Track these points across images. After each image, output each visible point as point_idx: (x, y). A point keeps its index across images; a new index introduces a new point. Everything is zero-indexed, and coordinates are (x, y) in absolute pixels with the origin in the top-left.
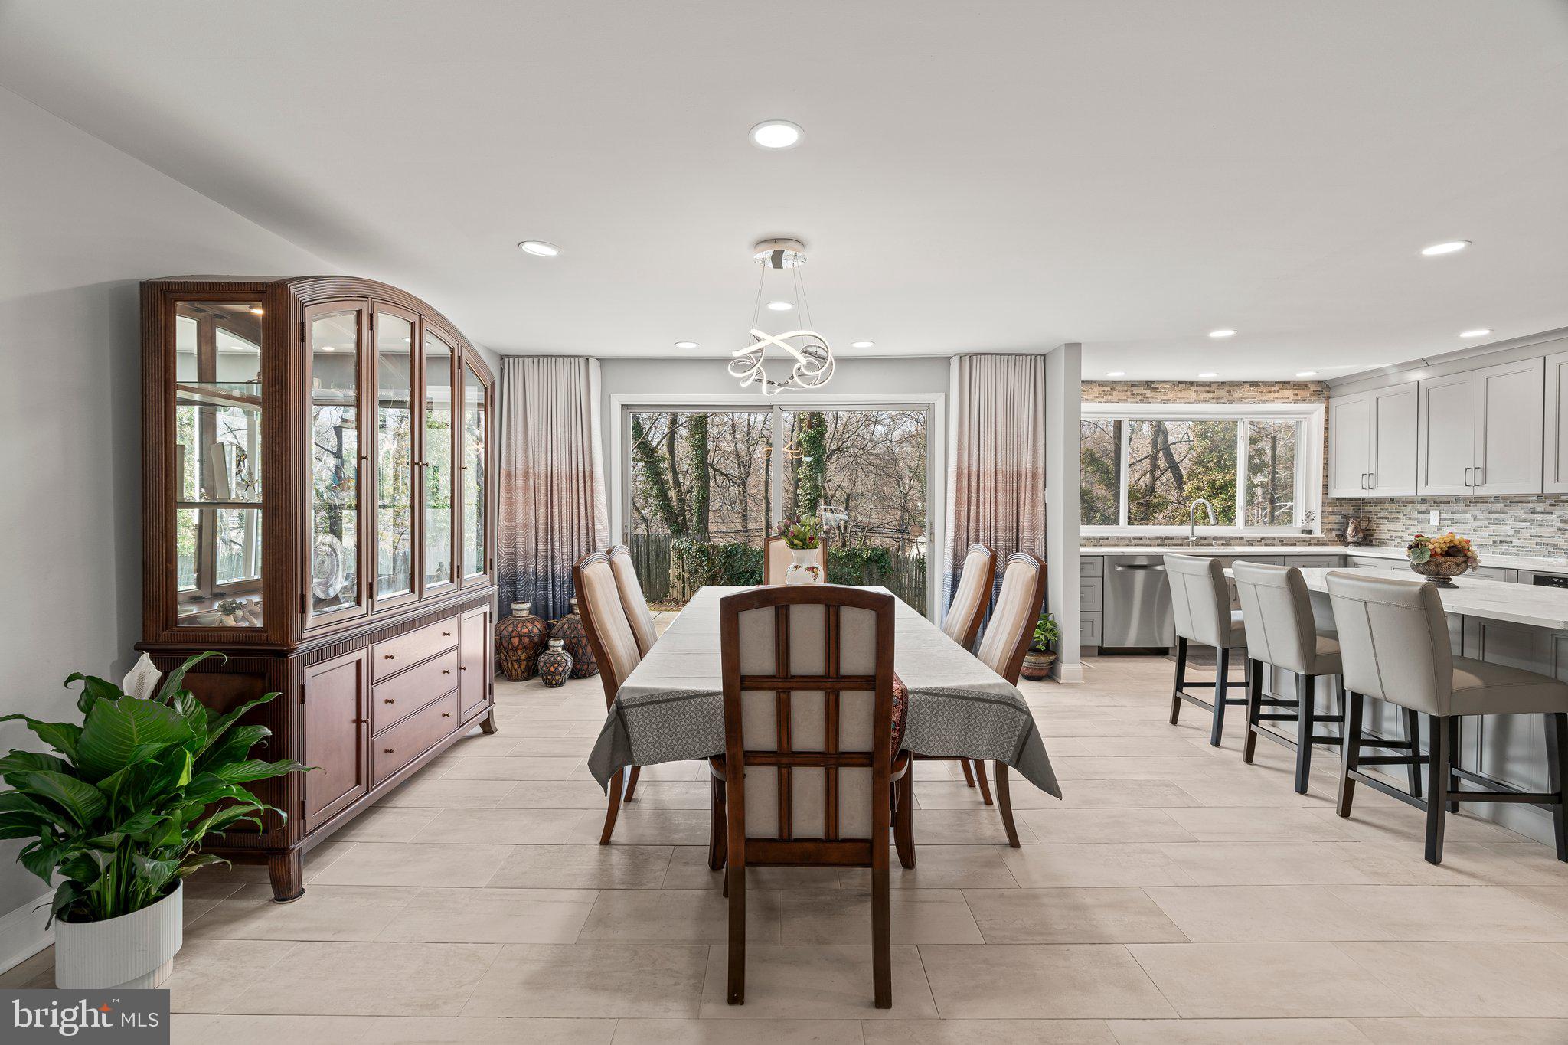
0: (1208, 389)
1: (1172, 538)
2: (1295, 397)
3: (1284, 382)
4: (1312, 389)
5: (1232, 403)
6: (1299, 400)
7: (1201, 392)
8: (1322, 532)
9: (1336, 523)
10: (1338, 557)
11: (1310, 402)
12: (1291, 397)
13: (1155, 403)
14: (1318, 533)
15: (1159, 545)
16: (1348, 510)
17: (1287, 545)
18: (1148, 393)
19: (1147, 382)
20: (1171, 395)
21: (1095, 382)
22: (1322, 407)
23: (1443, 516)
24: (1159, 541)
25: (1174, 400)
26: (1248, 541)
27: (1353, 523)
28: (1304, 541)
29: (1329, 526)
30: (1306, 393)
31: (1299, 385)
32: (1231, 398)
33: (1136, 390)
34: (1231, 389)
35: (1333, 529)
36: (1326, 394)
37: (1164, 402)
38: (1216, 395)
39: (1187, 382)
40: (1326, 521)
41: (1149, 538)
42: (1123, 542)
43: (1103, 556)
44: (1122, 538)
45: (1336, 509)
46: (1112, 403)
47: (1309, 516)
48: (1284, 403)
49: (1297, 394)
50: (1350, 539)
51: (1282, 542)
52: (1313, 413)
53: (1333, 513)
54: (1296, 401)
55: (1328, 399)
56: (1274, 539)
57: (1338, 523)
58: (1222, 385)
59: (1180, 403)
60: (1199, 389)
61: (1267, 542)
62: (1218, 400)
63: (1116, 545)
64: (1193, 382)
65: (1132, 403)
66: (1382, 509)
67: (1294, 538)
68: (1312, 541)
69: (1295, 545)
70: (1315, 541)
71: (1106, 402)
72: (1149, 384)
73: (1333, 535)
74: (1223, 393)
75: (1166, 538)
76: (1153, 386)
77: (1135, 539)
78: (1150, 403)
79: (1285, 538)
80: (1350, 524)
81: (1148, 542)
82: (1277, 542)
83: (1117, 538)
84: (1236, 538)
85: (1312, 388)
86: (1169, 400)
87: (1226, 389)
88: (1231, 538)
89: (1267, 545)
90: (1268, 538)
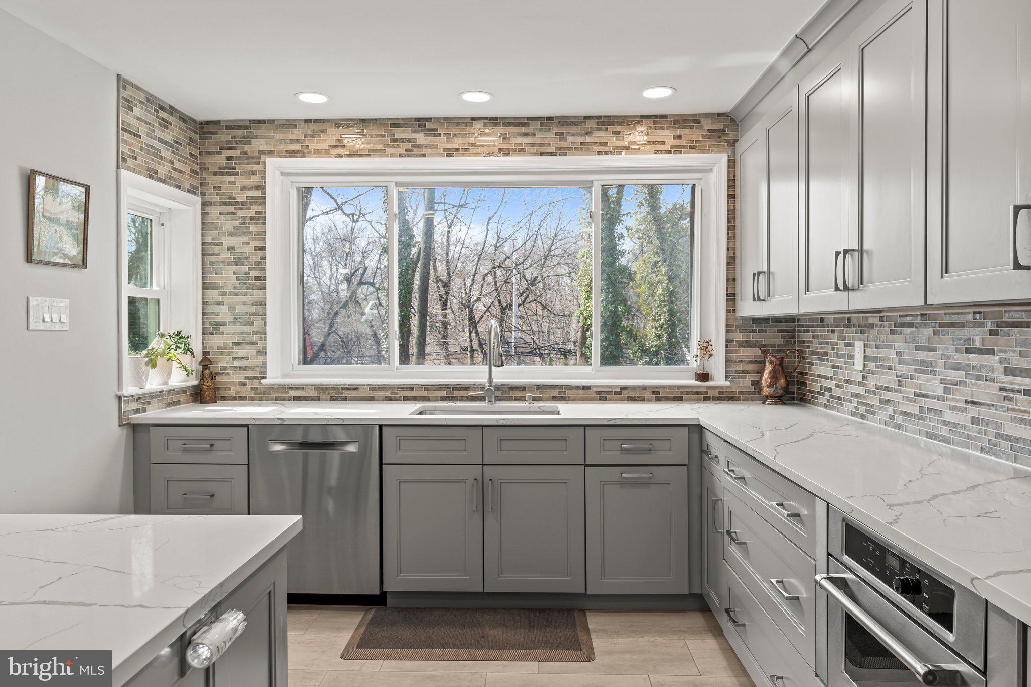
0: (523, 130)
1: (466, 388)
2: (677, 143)
3: (657, 117)
4: (706, 128)
5: (565, 154)
6: (684, 147)
7: (513, 135)
8: (726, 377)
9: (751, 362)
10: (686, 430)
11: (704, 150)
12: (670, 142)
13: (433, 155)
14: (719, 379)
15: (443, 399)
16: (773, 338)
17: (667, 399)
18: (421, 138)
19: (419, 119)
20: (457, 143)
21: (328, 121)
22: (723, 159)
23: (870, 353)
24: (443, 393)
25: (466, 150)
26: (599, 393)
27: (771, 362)
28: (697, 393)
29: (740, 367)
30: (694, 135)
31: (684, 121)
32: (564, 145)
33: (400, 134)
34: (564, 130)
35: (748, 373)
36: (731, 135)
37: (449, 153)
38: (536, 140)
39: (486, 118)
40: (734, 357)
41: (426, 387)
42: (382, 394)
43: (247, 426)
44: (381, 387)
45: (752, 337)
46: (361, 156)
47: (706, 348)
48: (657, 152)
49: (679, 137)
50: (766, 391)
51: (659, 395)
52: (711, 170)
53: (747, 344)
54: (677, 150)
55: (733, 144)
56: (644, 388)
57: (755, 362)
58: (547, 122)
59: (476, 154)
60: (508, 130)
61: (632, 393)
62: (541, 151)
63: (371, 399)
64: (496, 119)
65: (392, 155)
66: (814, 337)
67: (679, 387)
68: (711, 393)
69: (679, 399)
70: (716, 393)
71: (349, 156)
72: (421, 123)
73: (746, 383)
74: (549, 137)
75: (456, 387)
76: (429, 126)
77: (403, 387)
78: (424, 155)
79: (664, 387)
80: (767, 364)
81: (425, 393)
82: (648, 394)
83: (373, 387)
84: (578, 388)
85: (707, 125)
86: (457, 150)
87: (556, 129)
88: (570, 387)
89: (631, 399)
90: (634, 388)
